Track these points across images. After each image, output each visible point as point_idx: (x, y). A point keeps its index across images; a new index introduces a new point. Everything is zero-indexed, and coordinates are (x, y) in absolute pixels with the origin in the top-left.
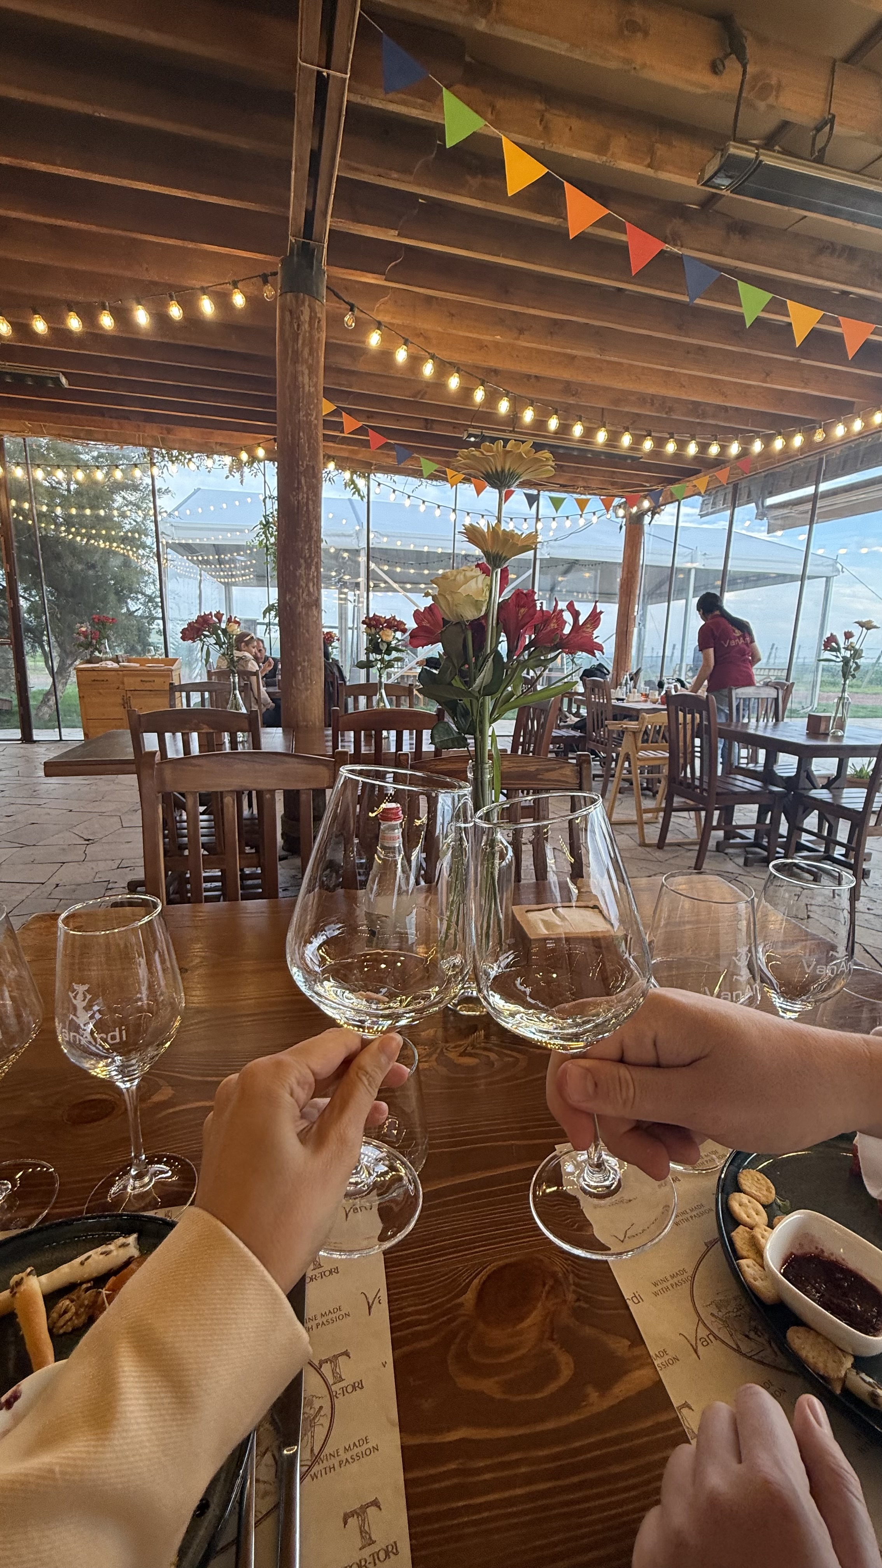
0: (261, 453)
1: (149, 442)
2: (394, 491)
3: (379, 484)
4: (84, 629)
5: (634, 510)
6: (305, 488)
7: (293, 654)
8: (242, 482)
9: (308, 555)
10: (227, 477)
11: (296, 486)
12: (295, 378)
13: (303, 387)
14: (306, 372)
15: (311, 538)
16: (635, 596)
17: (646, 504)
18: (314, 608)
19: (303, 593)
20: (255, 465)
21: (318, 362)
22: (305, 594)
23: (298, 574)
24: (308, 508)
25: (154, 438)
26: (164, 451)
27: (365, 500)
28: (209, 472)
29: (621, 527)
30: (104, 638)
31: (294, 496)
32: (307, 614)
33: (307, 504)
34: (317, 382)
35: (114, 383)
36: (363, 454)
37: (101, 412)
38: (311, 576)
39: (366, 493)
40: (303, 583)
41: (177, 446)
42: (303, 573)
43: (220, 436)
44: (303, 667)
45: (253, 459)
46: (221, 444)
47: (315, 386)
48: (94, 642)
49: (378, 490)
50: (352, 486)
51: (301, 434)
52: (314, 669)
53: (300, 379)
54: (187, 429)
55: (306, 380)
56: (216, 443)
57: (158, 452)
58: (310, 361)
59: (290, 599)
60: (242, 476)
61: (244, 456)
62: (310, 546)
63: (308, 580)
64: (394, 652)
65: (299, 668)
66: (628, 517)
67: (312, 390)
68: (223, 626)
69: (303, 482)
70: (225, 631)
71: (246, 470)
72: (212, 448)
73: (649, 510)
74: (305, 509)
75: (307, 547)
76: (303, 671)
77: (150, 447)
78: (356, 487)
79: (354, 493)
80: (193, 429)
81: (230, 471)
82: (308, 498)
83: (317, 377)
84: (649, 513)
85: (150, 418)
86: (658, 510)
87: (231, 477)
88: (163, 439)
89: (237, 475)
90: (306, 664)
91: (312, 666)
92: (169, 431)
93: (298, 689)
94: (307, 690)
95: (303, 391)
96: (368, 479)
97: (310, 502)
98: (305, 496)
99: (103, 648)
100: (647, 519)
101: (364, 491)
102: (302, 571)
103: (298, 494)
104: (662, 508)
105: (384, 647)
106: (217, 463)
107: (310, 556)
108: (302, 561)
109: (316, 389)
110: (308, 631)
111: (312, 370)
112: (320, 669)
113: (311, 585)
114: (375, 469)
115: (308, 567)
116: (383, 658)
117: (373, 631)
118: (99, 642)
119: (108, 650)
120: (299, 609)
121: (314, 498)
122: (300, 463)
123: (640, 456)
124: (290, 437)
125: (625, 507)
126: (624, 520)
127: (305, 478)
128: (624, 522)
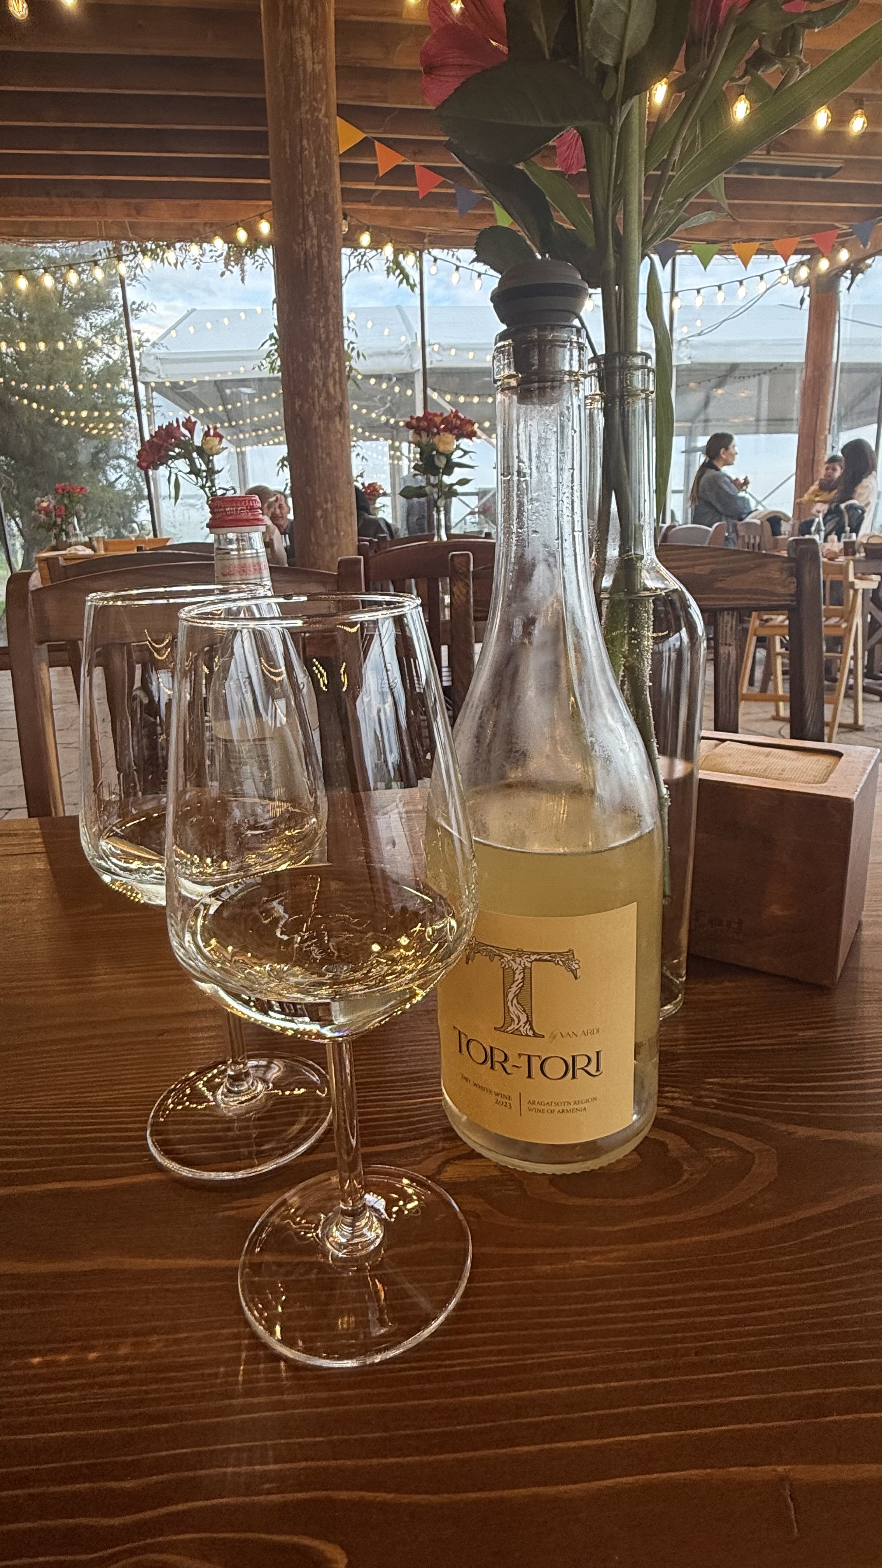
0: (265, 228)
1: (114, 232)
2: (457, 268)
3: (435, 260)
4: (45, 504)
5: (824, 265)
6: (314, 229)
7: (309, 492)
8: (243, 280)
9: (323, 336)
10: (223, 274)
11: (301, 226)
12: (291, 51)
13: (304, 64)
14: (308, 39)
15: (327, 309)
16: (825, 404)
17: (844, 256)
18: (337, 419)
19: (319, 396)
20: (259, 252)
21: (325, 21)
22: (322, 399)
23: (310, 368)
24: (320, 261)
25: (121, 225)
26: (135, 244)
27: (417, 290)
28: (198, 268)
29: (802, 301)
30: (72, 516)
31: (298, 244)
32: (327, 429)
33: (319, 254)
34: (325, 55)
35: (56, 137)
36: (412, 220)
37: (43, 188)
38: (331, 370)
39: (417, 281)
40: (318, 381)
41: (151, 233)
42: (318, 365)
43: (209, 210)
44: (326, 511)
45: (255, 242)
46: (212, 224)
47: (323, 61)
48: (59, 520)
49: (434, 270)
50: (398, 271)
51: (305, 142)
52: (342, 514)
53: (299, 51)
54: (162, 204)
55: (308, 53)
56: (205, 224)
57: (127, 247)
58: (313, 21)
59: (301, 406)
60: (243, 271)
61: (242, 235)
62: (327, 320)
63: (326, 376)
64: (456, 470)
65: (319, 513)
66: (813, 282)
67: (318, 67)
68: (198, 442)
69: (311, 219)
70: (201, 451)
71: (248, 260)
72: (198, 231)
73: (846, 268)
74: (316, 263)
75: (321, 324)
76: (325, 516)
77: (116, 239)
78: (402, 271)
79: (401, 282)
80: (170, 201)
81: (227, 265)
82: (320, 247)
83: (324, 47)
84: (848, 274)
85: (109, 190)
86: (862, 265)
87: (228, 273)
88: (133, 226)
89: (236, 269)
90: (329, 505)
91: (338, 508)
92: (139, 211)
93: (318, 545)
94: (332, 545)
95: (305, 70)
96: (420, 259)
97: (324, 252)
98: (315, 242)
99: (71, 527)
100: (844, 283)
101: (414, 275)
102: (315, 363)
103: (304, 240)
104: (869, 261)
105: (441, 462)
106: (209, 254)
107: (327, 338)
108: (316, 346)
109: (324, 66)
110: (329, 455)
111: (317, 35)
112: (351, 514)
113: (331, 383)
114: (430, 243)
115: (326, 356)
116: (441, 481)
117: (424, 439)
118: (66, 520)
119: (78, 531)
120: (316, 422)
121: (329, 245)
122: (306, 189)
123: (838, 166)
124: (288, 150)
125: (811, 264)
126: (808, 288)
127: (314, 213)
128: (807, 293)
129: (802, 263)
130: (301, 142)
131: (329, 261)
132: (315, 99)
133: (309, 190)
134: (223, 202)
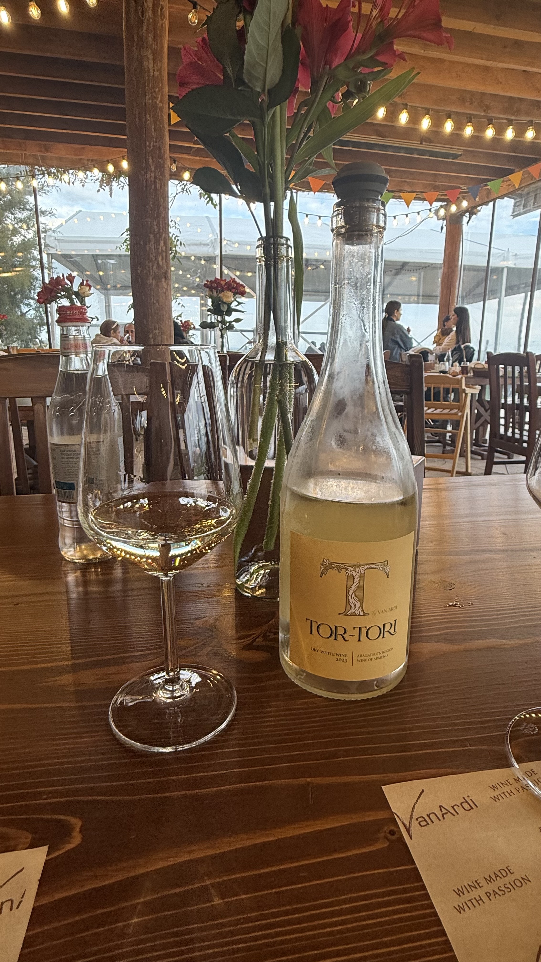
5: (453, 208)
6: (152, 167)
7: (145, 323)
9: (156, 230)
11: (144, 165)
12: (141, 62)
13: (149, 71)
14: (151, 57)
15: (159, 215)
16: (455, 288)
17: (465, 204)
18: (163, 280)
19: (153, 266)
20: (122, 179)
23: (148, 249)
24: (155, 186)
25: (35, 156)
26: (43, 168)
27: (218, 207)
28: (83, 186)
29: (442, 228)
33: (155, 182)
34: (161, 67)
38: (160, 252)
40: (152, 257)
41: (55, 163)
42: (153, 247)
43: (90, 152)
45: (119, 173)
46: (92, 160)
47: (160, 70)
51: (148, 116)
53: (145, 63)
54: (61, 146)
55: (151, 65)
56: (88, 160)
57: (39, 170)
60: (111, 189)
61: (111, 168)
66: (448, 218)
67: (157, 74)
71: (114, 184)
72: (84, 164)
73: (466, 211)
74: (153, 187)
76: (154, 338)
77: (32, 165)
79: (208, 202)
81: (101, 185)
84: (467, 214)
86: (475, 210)
87: (102, 190)
88: (43, 158)
89: (107, 189)
92: (47, 150)
100: (465, 219)
104: (479, 208)
105: (225, 308)
106: (90, 178)
113: (160, 258)
116: (224, 319)
117: (215, 294)
119: (1, 343)
120: (150, 281)
121: (161, 177)
122: (148, 144)
123: (460, 153)
124: (137, 120)
125: (446, 207)
126: (445, 221)
127: (152, 158)
128: (445, 223)
129: (441, 207)
130: (145, 115)
131: (161, 187)
132: (155, 92)
133: (150, 144)
134: (100, 147)
